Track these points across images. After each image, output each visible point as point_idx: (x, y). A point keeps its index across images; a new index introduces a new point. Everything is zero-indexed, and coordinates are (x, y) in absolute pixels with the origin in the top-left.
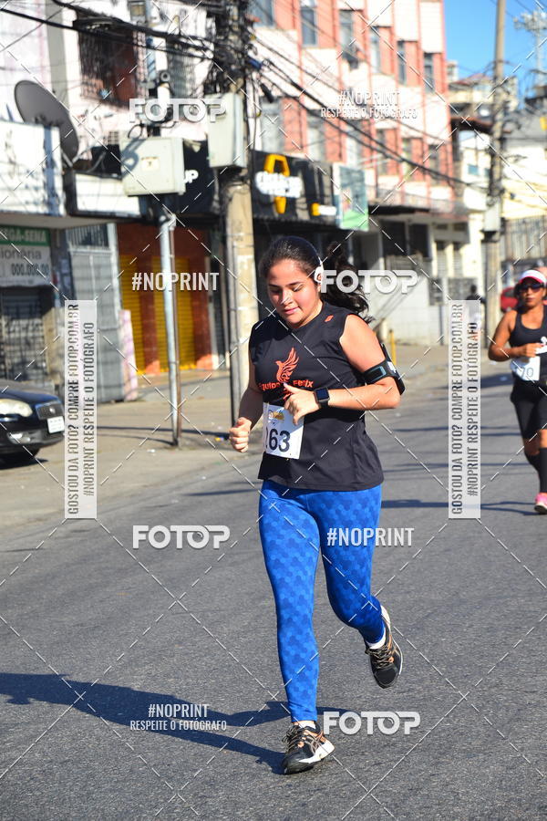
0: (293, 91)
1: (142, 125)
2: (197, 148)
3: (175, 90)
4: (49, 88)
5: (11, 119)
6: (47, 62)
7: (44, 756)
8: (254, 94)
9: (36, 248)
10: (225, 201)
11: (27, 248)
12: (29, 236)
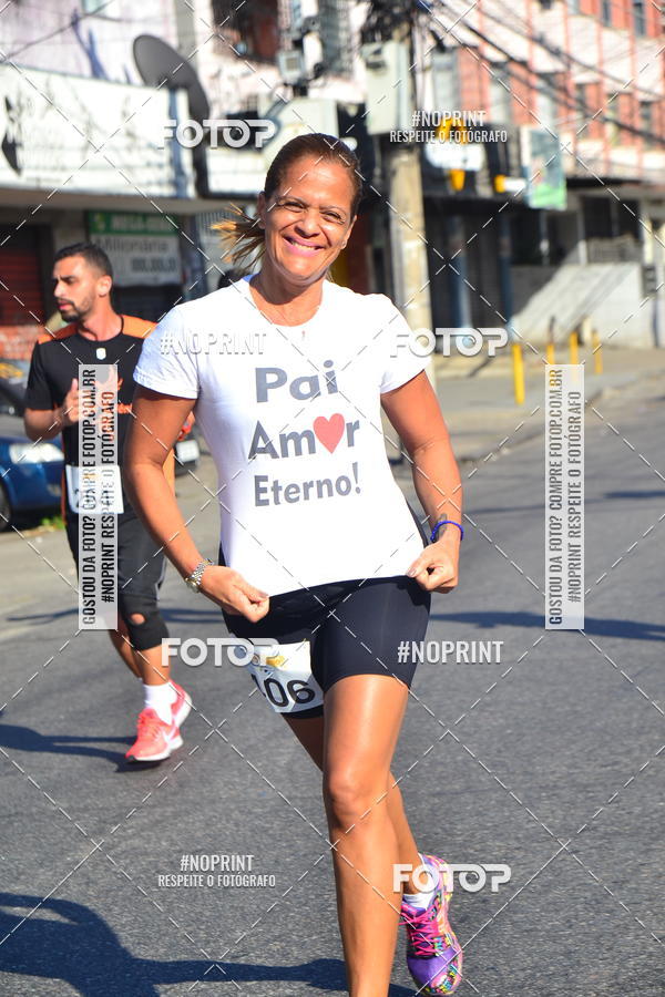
0: (471, 39)
1: (286, 85)
2: (352, 112)
3: (327, 42)
4: (173, 42)
5: (129, 82)
6: (170, 9)
7: (172, 845)
8: (424, 45)
9: (161, 239)
10: (388, 176)
11: (151, 239)
12: (152, 224)
